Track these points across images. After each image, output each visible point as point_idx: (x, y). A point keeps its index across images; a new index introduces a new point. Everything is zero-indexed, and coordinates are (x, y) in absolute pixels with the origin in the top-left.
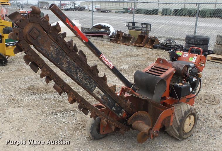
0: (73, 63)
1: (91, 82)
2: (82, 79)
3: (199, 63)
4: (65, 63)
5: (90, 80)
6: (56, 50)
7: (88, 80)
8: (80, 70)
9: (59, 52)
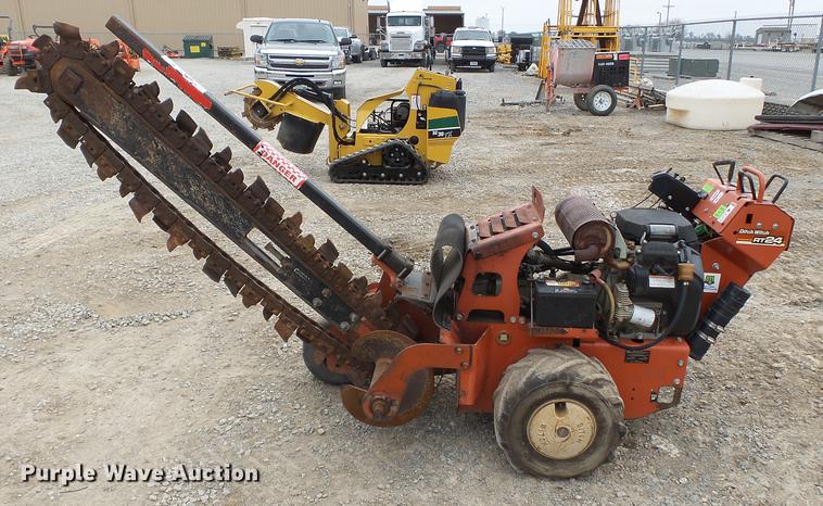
0: (172, 155)
1: (232, 212)
2: (205, 200)
3: (742, 231)
4: (151, 153)
5: (228, 206)
6: (126, 121)
7: (222, 205)
8: (196, 177)
9: (134, 126)
